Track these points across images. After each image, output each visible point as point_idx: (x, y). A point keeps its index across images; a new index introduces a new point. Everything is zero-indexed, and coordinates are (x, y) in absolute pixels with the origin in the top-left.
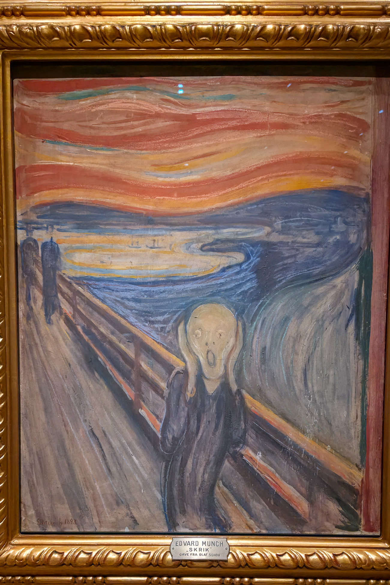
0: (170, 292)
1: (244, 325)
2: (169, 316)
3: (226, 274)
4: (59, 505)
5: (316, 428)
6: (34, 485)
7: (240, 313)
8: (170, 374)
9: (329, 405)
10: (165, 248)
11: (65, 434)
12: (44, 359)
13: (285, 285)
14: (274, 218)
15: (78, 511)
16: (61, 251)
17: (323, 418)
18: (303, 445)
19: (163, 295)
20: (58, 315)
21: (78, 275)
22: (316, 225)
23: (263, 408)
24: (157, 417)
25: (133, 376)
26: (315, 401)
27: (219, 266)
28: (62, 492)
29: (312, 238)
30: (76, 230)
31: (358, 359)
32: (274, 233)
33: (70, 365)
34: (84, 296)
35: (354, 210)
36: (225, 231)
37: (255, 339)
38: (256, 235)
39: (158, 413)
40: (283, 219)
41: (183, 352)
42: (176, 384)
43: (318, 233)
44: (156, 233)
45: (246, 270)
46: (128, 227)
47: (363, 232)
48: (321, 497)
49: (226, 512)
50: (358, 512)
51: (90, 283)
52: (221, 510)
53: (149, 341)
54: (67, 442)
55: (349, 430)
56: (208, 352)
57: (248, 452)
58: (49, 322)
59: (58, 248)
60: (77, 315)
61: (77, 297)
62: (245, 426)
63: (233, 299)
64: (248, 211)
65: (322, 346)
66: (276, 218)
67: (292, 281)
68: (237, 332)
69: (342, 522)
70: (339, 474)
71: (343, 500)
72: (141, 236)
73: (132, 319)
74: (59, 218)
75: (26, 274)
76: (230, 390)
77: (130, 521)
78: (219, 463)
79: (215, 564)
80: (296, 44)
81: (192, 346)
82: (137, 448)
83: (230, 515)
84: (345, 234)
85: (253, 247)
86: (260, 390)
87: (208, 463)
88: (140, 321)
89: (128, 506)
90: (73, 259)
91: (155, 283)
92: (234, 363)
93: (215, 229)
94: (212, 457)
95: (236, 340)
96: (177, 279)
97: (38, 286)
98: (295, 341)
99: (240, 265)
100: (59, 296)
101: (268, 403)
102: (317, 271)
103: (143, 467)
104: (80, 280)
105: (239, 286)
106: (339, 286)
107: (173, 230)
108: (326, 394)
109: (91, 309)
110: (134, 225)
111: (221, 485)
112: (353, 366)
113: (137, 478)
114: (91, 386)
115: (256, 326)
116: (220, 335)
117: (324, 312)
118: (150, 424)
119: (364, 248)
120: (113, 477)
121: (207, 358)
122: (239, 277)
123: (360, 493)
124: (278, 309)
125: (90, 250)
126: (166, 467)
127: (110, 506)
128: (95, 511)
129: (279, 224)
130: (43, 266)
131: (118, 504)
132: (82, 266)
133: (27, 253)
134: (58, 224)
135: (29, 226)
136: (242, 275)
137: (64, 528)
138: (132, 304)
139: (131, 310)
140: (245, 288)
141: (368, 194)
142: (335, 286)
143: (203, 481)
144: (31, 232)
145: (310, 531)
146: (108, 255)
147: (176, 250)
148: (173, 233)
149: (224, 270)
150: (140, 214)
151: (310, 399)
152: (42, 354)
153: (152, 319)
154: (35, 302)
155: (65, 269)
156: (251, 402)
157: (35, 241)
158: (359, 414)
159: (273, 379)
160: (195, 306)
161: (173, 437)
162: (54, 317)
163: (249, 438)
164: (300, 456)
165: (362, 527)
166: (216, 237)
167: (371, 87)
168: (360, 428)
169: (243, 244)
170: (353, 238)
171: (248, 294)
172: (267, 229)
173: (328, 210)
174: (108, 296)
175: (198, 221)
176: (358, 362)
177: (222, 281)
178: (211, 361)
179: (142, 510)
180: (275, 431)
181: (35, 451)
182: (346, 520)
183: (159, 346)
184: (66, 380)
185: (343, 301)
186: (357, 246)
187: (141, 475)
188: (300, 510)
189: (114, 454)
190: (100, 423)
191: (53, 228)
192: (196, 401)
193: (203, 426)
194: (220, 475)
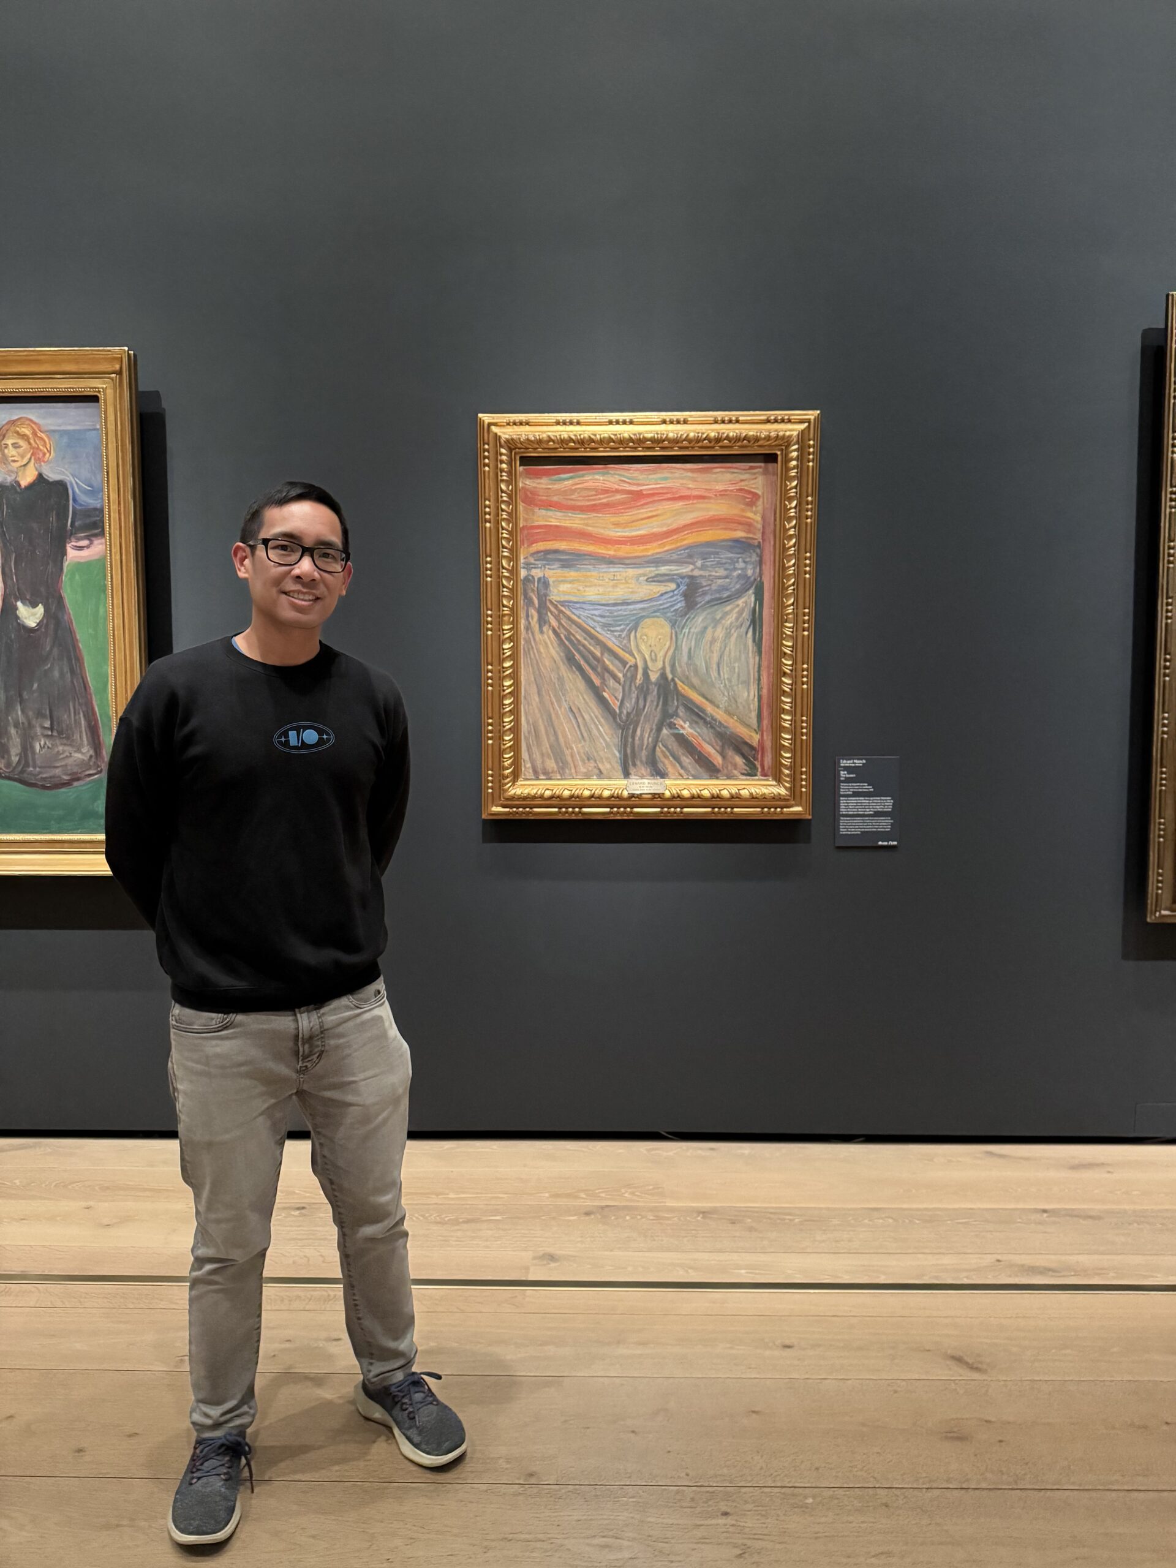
0: (625, 610)
1: (676, 633)
2: (624, 627)
3: (664, 597)
4: (548, 760)
5: (726, 704)
6: (530, 746)
7: (673, 624)
8: (625, 667)
9: (735, 688)
10: (622, 580)
11: (552, 710)
12: (538, 658)
13: (705, 604)
14: (695, 560)
15: (561, 764)
16: (551, 583)
17: (731, 697)
18: (717, 717)
19: (620, 613)
20: (548, 627)
21: (562, 600)
22: (725, 563)
23: (690, 690)
24: (616, 697)
25: (599, 669)
26: (725, 685)
27: (658, 592)
28: (549, 751)
29: (724, 573)
30: (561, 569)
31: (755, 655)
32: (696, 570)
33: (555, 662)
34: (565, 614)
35: (751, 553)
36: (663, 568)
37: (684, 643)
38: (684, 571)
39: (616, 695)
40: (702, 560)
41: (634, 652)
42: (629, 674)
43: (726, 569)
44: (615, 570)
45: (677, 595)
46: (596, 566)
47: (757, 568)
48: (730, 753)
49: (664, 765)
50: (756, 763)
51: (570, 605)
52: (660, 763)
53: (610, 644)
54: (553, 716)
55: (749, 705)
56: (651, 651)
57: (679, 722)
58: (542, 632)
59: (548, 581)
60: (561, 627)
61: (561, 615)
62: (677, 703)
63: (669, 614)
64: (678, 555)
65: (729, 646)
66: (697, 559)
67: (708, 602)
68: (671, 638)
69: (746, 770)
70: (743, 737)
71: (746, 754)
72: (605, 572)
73: (598, 629)
74: (549, 561)
75: (527, 599)
76: (667, 678)
77: (597, 771)
79: (657, 796)
80: (709, 445)
81: (640, 648)
82: (602, 720)
84: (744, 569)
85: (681, 579)
86: (687, 678)
87: (651, 730)
88: (604, 630)
89: (595, 761)
91: (615, 605)
92: (669, 659)
93: (656, 567)
94: (654, 727)
95: (671, 643)
96: (629, 601)
97: (535, 608)
98: (711, 644)
99: (673, 591)
100: (549, 614)
101: (692, 687)
102: (725, 596)
103: (606, 734)
104: (562, 603)
105: (672, 606)
106: (741, 605)
107: (627, 568)
108: (733, 680)
109: (570, 623)
110: (600, 565)
111: (661, 745)
112: (751, 661)
113: (602, 741)
114: (570, 676)
115: (685, 633)
116: (660, 640)
117: (731, 623)
119: (758, 579)
120: (585, 741)
121: (651, 656)
122: (672, 599)
123: (758, 747)
124: (699, 621)
125: (570, 582)
126: (622, 734)
127: (583, 761)
128: (573, 764)
129: (699, 563)
130: (538, 594)
131: (588, 759)
132: (565, 593)
133: (527, 585)
134: (548, 565)
135: (528, 566)
136: (675, 598)
137: (552, 773)
138: (599, 619)
139: (598, 623)
140: (676, 607)
141: (759, 542)
142: (738, 605)
143: (648, 743)
144: (530, 570)
146: (582, 585)
147: (629, 581)
148: (627, 570)
149: (662, 595)
150: (605, 558)
151: (722, 684)
152: (535, 652)
153: (612, 629)
154: (532, 619)
156: (681, 686)
157: (533, 577)
158: (756, 694)
159: (696, 671)
161: (627, 712)
162: (545, 629)
164: (716, 725)
165: (759, 774)
166: (657, 572)
167: (761, 470)
168: (756, 703)
169: (675, 577)
170: (750, 572)
171: (679, 611)
172: (691, 567)
173: (732, 553)
174: (582, 613)
175: (645, 562)
176: (754, 658)
177: (661, 602)
178: (653, 657)
179: (606, 763)
180: (698, 707)
181: (531, 722)
182: (748, 768)
183: (617, 648)
184: (553, 673)
185: (744, 615)
186: (752, 579)
187: (604, 740)
188: (715, 763)
189: (586, 724)
190: (576, 702)
191: (545, 568)
192: (643, 687)
193: (648, 704)
194: (660, 739)
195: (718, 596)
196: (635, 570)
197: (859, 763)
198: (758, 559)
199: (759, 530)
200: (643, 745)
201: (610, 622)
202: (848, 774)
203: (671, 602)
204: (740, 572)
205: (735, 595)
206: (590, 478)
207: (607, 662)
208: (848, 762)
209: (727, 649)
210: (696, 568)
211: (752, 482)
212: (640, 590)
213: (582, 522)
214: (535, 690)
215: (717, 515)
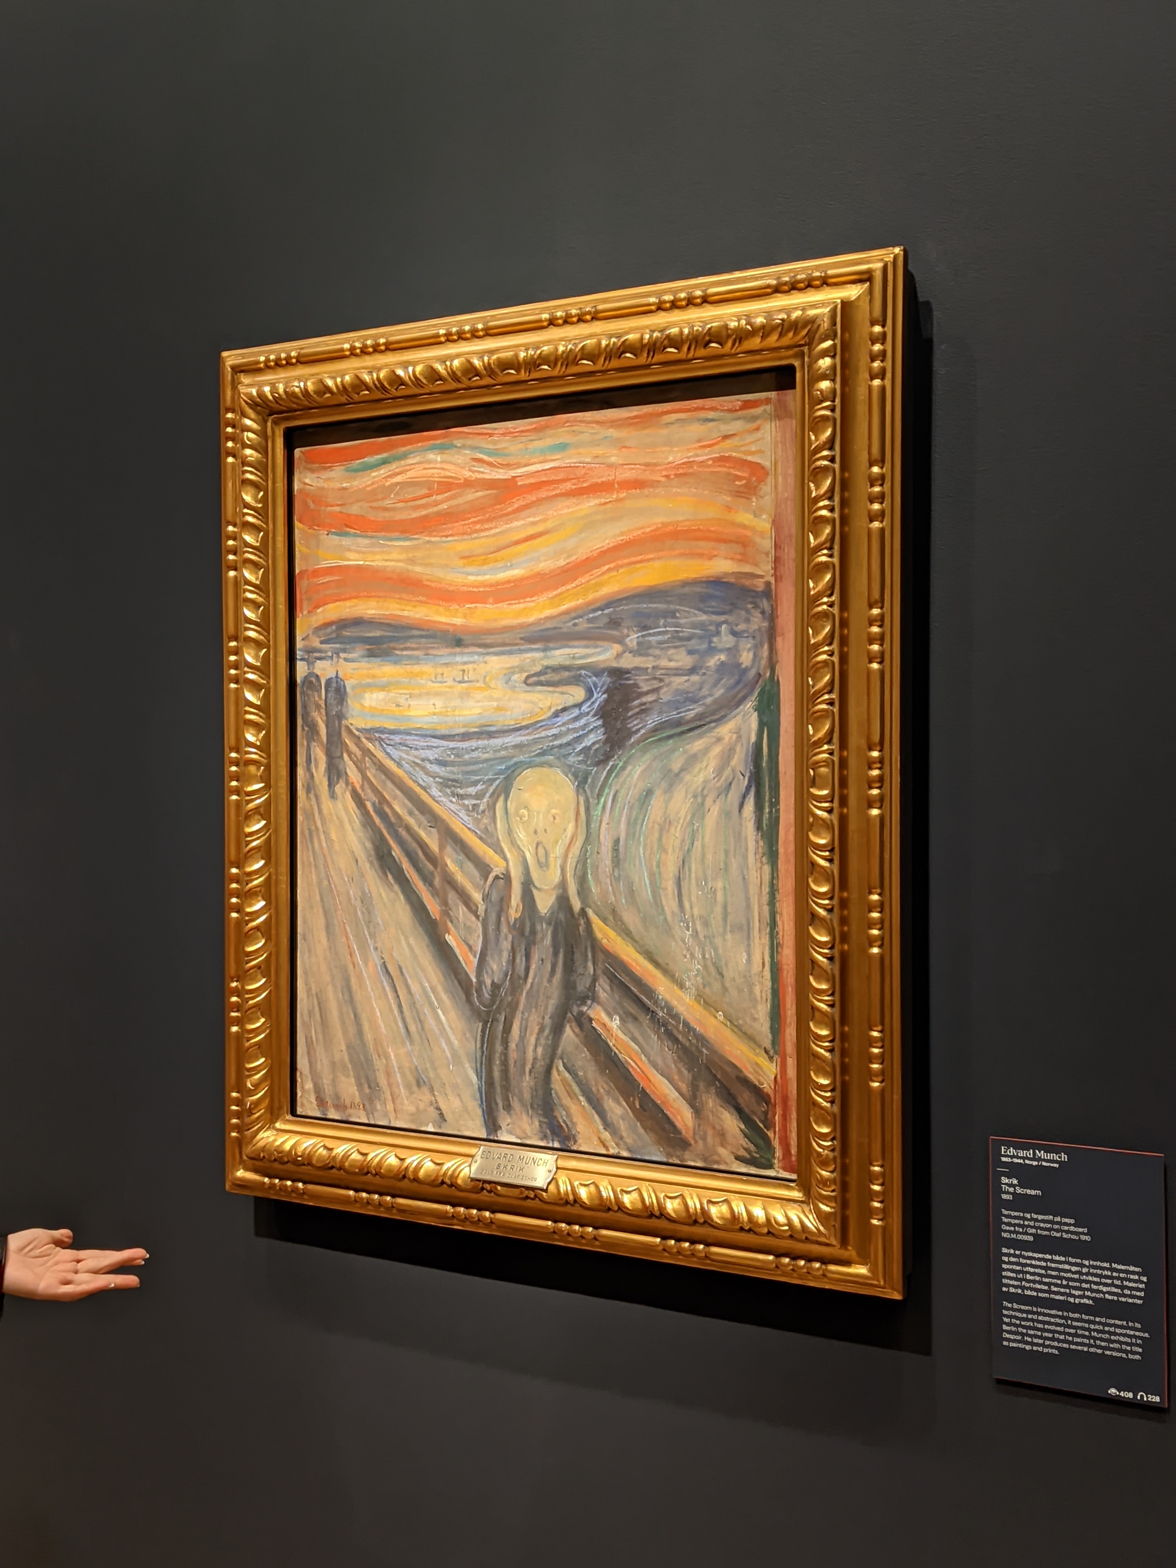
0: (485, 749)
1: (587, 801)
2: (484, 786)
3: (560, 720)
4: (343, 1078)
5: (700, 979)
6: (312, 1042)
7: (581, 781)
8: (486, 879)
9: (718, 941)
10: (478, 681)
11: (351, 967)
12: (326, 851)
13: (645, 738)
14: (625, 631)
15: (367, 1091)
16: (348, 690)
17: (709, 963)
18: (680, 1009)
19: (475, 755)
20: (344, 785)
21: (368, 726)
22: (689, 639)
23: (619, 939)
24: (470, 948)
25: (437, 882)
26: (696, 934)
27: (550, 708)
28: (346, 1058)
29: (683, 660)
30: (366, 659)
31: (761, 862)
32: (627, 654)
33: (357, 861)
34: (375, 756)
35: (747, 611)
36: (558, 653)
37: (604, 827)
38: (601, 658)
39: (471, 942)
40: (639, 631)
41: (503, 845)
42: (494, 897)
43: (690, 652)
44: (465, 659)
45: (588, 713)
46: (431, 652)
47: (762, 646)
48: (711, 1101)
49: (569, 1115)
50: (770, 1134)
51: (383, 736)
52: (561, 1109)
53: (457, 827)
54: (353, 981)
55: (751, 986)
56: (537, 845)
57: (598, 1014)
58: (333, 796)
59: (344, 685)
60: (366, 786)
61: (367, 759)
62: (594, 970)
63: (572, 759)
64: (590, 621)
65: (703, 839)
66: (628, 630)
67: (655, 730)
68: (578, 814)
69: (745, 1149)
70: (738, 1065)
71: (747, 1110)
72: (447, 664)
73: (435, 792)
74: (345, 643)
75: (307, 726)
76: (570, 909)
77: (434, 1114)
78: (557, 1030)
81: (515, 835)
82: (444, 996)
83: (575, 1120)
84: (733, 651)
85: (596, 676)
86: (614, 911)
87: (541, 1030)
88: (446, 795)
89: (432, 1090)
90: (363, 702)
91: (466, 737)
92: (574, 864)
93: (544, 650)
94: (548, 1021)
95: (577, 827)
96: (493, 729)
97: (320, 743)
98: (661, 830)
99: (579, 705)
100: (345, 756)
101: (626, 933)
102: (691, 714)
103: (451, 1028)
104: (372, 733)
105: (578, 739)
106: (727, 739)
107: (488, 654)
108: (713, 922)
109: (383, 777)
110: (438, 648)
111: (561, 1068)
112: (753, 876)
113: (444, 1044)
114: (383, 895)
115: (605, 802)
116: (554, 818)
117: (706, 782)
118: (461, 959)
119: (765, 673)
120: (412, 1042)
121: (537, 854)
122: (577, 724)
123: (773, 1100)
124: (636, 777)
125: (383, 688)
126: (483, 1031)
127: (408, 1087)
128: (389, 1093)
129: (633, 639)
130: (327, 714)
131: (419, 1085)
132: (374, 712)
133: (308, 695)
135: (310, 655)
136: (583, 721)
137: (350, 1116)
138: (435, 768)
139: (434, 778)
140: (587, 742)
141: (768, 584)
142: (719, 740)
143: (535, 1059)
144: (313, 663)
145: (694, 1161)
146: (405, 694)
147: (492, 685)
148: (488, 658)
149: (556, 714)
150: (445, 633)
151: (688, 930)
152: (324, 845)
153: (461, 791)
154: (317, 767)
155: (353, 716)
156: (601, 930)
157: (317, 677)
158: (767, 959)
159: (631, 893)
160: (519, 770)
161: (493, 983)
162: (339, 788)
163: (601, 991)
164: (677, 1028)
165: (777, 1163)
166: (546, 663)
167: (768, 408)
168: (769, 984)
169: (583, 672)
170: (746, 658)
171: (592, 752)
172: (617, 648)
173: (705, 613)
174: (405, 756)
175: (522, 639)
176: (761, 868)
177: (554, 731)
178: (543, 860)
179: (451, 1098)
180: (638, 982)
181: (314, 992)
182: (752, 1147)
183: (469, 833)
184: (353, 885)
185: (733, 762)
186: (753, 671)
187: (449, 1042)
188: (679, 1125)
189: (413, 1004)
190: (395, 954)
191: (338, 657)
192: (523, 925)
193: (533, 967)
194: (559, 1051)
195: (674, 715)
196: (503, 657)
197: (1049, 1159)
198: (765, 624)
199: (767, 554)
200: (523, 1066)
201: (455, 777)
202: (1021, 1185)
203: (575, 730)
204: (723, 657)
205: (713, 713)
206: (418, 459)
207: (452, 866)
208: (1021, 1153)
209: (698, 844)
210: (627, 649)
211: (749, 438)
212: (512, 704)
213: (403, 556)
214: (322, 922)
215: (670, 524)
